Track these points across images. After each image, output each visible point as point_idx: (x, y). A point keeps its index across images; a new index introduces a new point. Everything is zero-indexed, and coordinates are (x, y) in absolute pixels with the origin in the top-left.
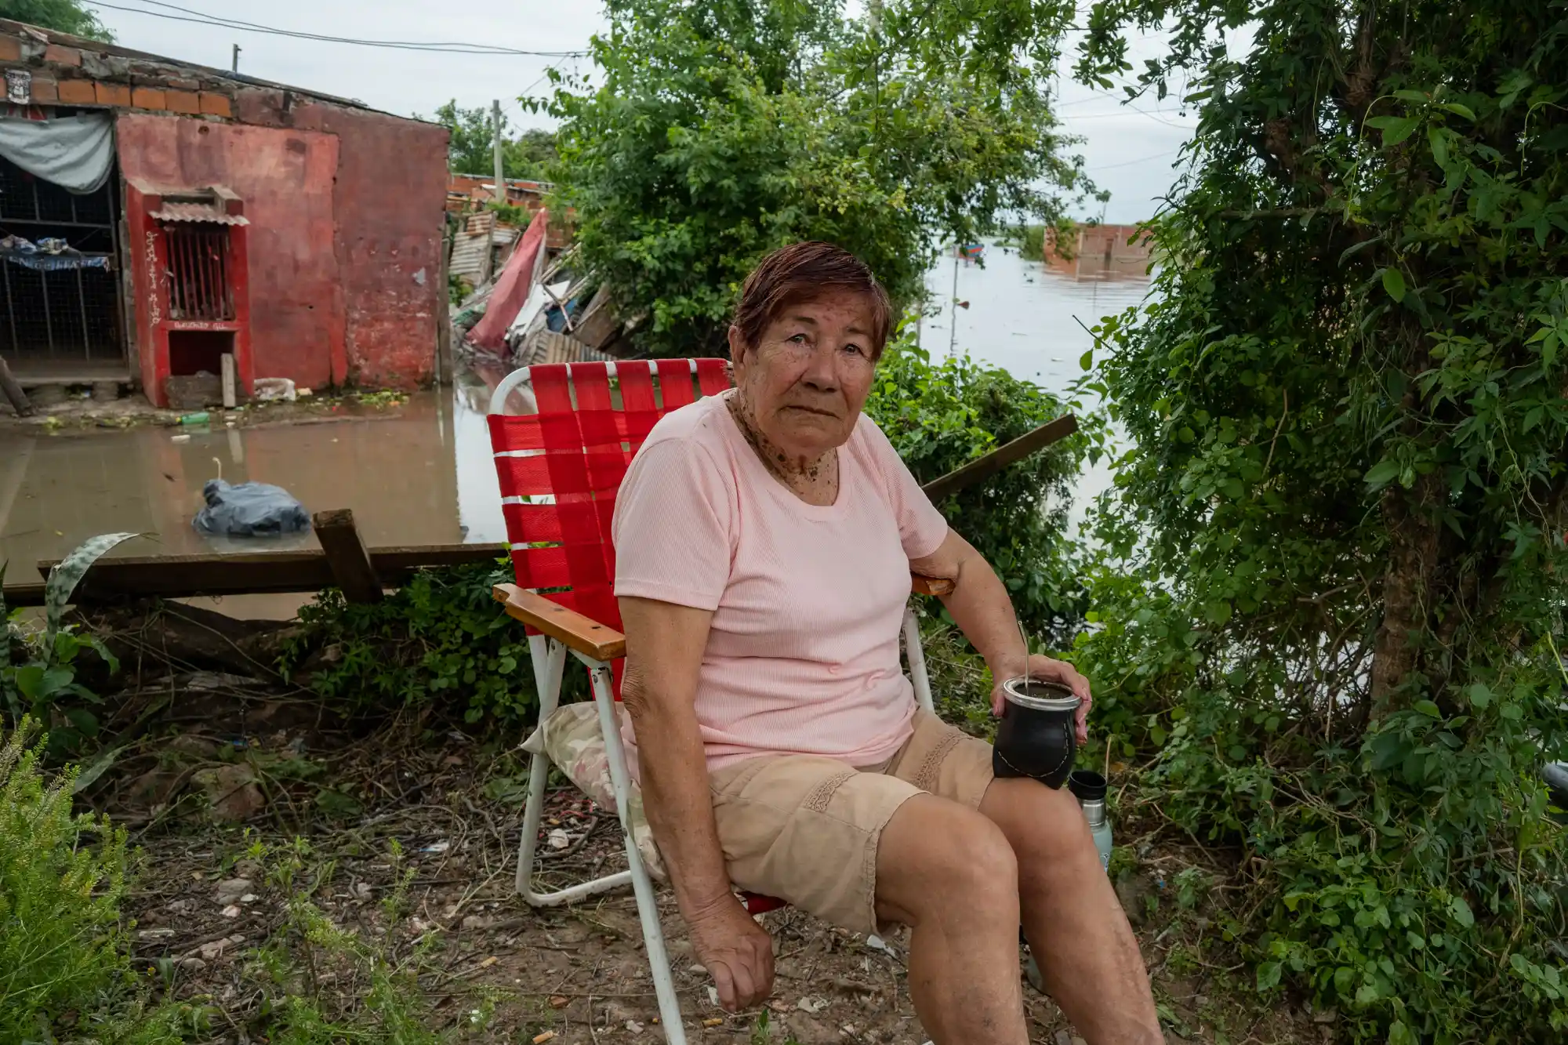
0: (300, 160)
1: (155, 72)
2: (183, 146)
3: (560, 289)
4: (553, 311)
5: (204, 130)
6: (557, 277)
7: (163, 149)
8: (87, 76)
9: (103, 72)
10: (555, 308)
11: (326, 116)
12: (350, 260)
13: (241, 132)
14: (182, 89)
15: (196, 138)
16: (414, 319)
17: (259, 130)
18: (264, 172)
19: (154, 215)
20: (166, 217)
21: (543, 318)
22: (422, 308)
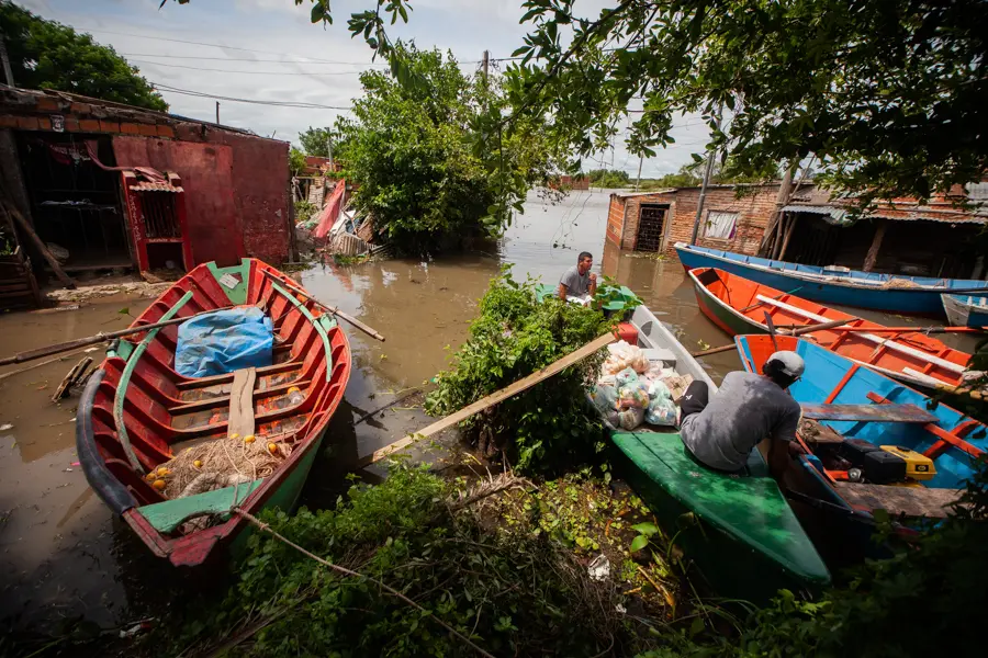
0: (213, 158)
1: (132, 115)
2: (149, 152)
3: (351, 214)
4: (349, 224)
5: (160, 144)
6: (350, 209)
7: (140, 154)
8: (94, 118)
9: (103, 115)
10: (350, 222)
11: (225, 136)
12: (242, 206)
13: (180, 145)
14: (148, 124)
15: (157, 148)
16: (277, 232)
17: (190, 144)
18: (194, 165)
19: (131, 187)
20: (137, 188)
21: (344, 226)
22: (281, 228)
